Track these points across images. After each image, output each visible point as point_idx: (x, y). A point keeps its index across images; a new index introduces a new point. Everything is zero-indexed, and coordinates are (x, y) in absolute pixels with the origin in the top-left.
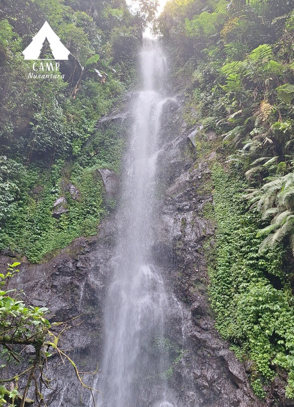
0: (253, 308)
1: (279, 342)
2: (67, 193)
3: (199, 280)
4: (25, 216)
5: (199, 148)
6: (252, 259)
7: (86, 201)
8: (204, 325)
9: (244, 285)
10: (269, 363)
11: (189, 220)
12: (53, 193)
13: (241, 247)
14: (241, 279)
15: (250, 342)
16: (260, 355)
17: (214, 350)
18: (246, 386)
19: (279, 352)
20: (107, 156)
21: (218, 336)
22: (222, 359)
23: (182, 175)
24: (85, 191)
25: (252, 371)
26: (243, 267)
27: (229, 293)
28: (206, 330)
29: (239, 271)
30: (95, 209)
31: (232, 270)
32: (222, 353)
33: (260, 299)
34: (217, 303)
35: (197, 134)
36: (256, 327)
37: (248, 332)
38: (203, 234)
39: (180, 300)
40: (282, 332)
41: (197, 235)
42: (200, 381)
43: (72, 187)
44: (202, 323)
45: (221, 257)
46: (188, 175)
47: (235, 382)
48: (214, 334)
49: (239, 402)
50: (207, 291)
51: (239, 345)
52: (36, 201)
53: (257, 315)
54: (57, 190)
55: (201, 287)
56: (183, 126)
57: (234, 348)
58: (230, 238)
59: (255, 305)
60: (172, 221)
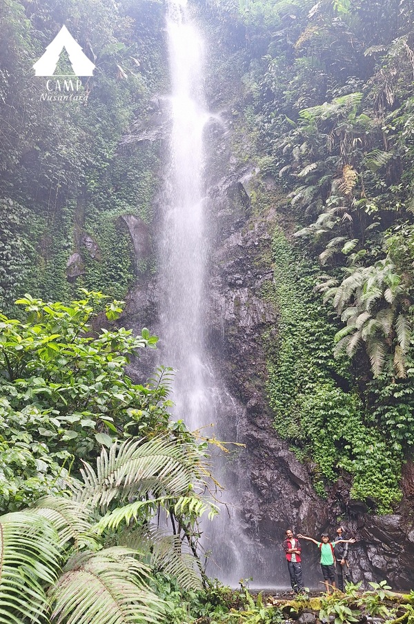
0: (322, 412)
1: (346, 447)
2: (82, 247)
3: (255, 374)
4: (34, 280)
5: (254, 200)
6: (321, 358)
7: (108, 261)
8: (261, 424)
9: (311, 385)
10: (332, 466)
11: (244, 299)
12: (65, 248)
13: (308, 342)
14: (306, 378)
15: (314, 445)
16: (325, 459)
17: (271, 450)
18: (308, 487)
19: (343, 455)
20: (131, 196)
21: (275, 435)
22: (281, 459)
23: (232, 236)
24: (106, 246)
25: (315, 473)
26: (309, 365)
27: (291, 392)
28: (264, 429)
29: (305, 369)
30: (122, 274)
31: (295, 367)
32: (281, 453)
33: (331, 403)
34: (277, 401)
35: (252, 179)
36: (323, 431)
37: (314, 435)
38: (262, 320)
39: (233, 395)
40: (349, 437)
41: (253, 321)
42: (258, 481)
43: (89, 239)
44: (259, 422)
45: (285, 352)
46: (241, 237)
47: (295, 483)
48: (272, 434)
49: (301, 502)
50: (265, 387)
51: (300, 446)
52: (45, 260)
53: (325, 419)
54: (70, 244)
55: (258, 382)
56: (232, 162)
57: (294, 449)
58: (295, 329)
59: (324, 409)
60: (224, 299)
